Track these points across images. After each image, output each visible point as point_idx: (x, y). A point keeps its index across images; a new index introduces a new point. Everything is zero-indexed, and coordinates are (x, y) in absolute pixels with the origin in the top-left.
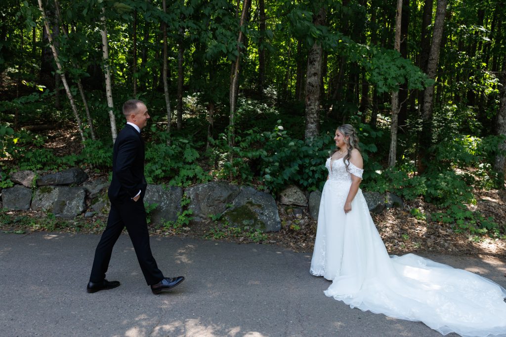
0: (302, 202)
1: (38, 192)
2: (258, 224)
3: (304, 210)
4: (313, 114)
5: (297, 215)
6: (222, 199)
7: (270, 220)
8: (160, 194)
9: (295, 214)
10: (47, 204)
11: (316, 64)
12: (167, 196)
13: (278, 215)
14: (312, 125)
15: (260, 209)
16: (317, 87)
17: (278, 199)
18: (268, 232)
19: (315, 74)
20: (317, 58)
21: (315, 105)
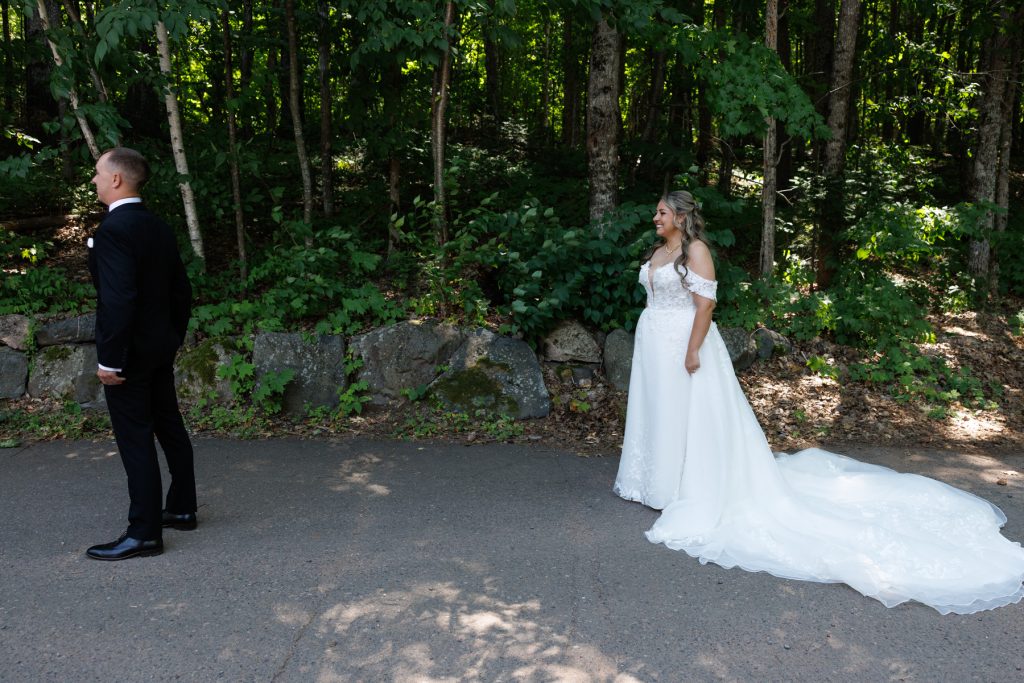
0: (590, 354)
1: (40, 360)
2: (503, 404)
3: (595, 372)
4: (605, 173)
5: (582, 382)
6: (427, 356)
7: (526, 395)
8: (299, 351)
9: (577, 380)
10: (62, 383)
11: (608, 67)
12: (313, 355)
13: (542, 384)
14: (603, 197)
15: (506, 373)
16: (610, 116)
17: (542, 350)
18: (524, 420)
19: (606, 90)
20: (609, 55)
21: (607, 155)
